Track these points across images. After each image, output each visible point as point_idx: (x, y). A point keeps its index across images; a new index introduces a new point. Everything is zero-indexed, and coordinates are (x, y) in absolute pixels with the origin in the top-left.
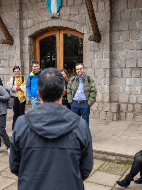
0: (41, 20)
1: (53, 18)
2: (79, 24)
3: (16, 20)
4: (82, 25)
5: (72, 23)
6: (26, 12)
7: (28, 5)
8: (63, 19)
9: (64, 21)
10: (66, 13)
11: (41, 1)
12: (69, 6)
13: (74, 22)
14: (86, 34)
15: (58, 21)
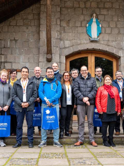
0: (80, 42)
1: (92, 41)
2: (116, 49)
3: (56, 39)
4: (120, 50)
5: (110, 47)
6: (64, 34)
7: (66, 28)
8: (101, 44)
9: (103, 45)
10: (105, 39)
11: (79, 27)
12: (107, 34)
13: (112, 46)
14: (123, 57)
15: (97, 44)
